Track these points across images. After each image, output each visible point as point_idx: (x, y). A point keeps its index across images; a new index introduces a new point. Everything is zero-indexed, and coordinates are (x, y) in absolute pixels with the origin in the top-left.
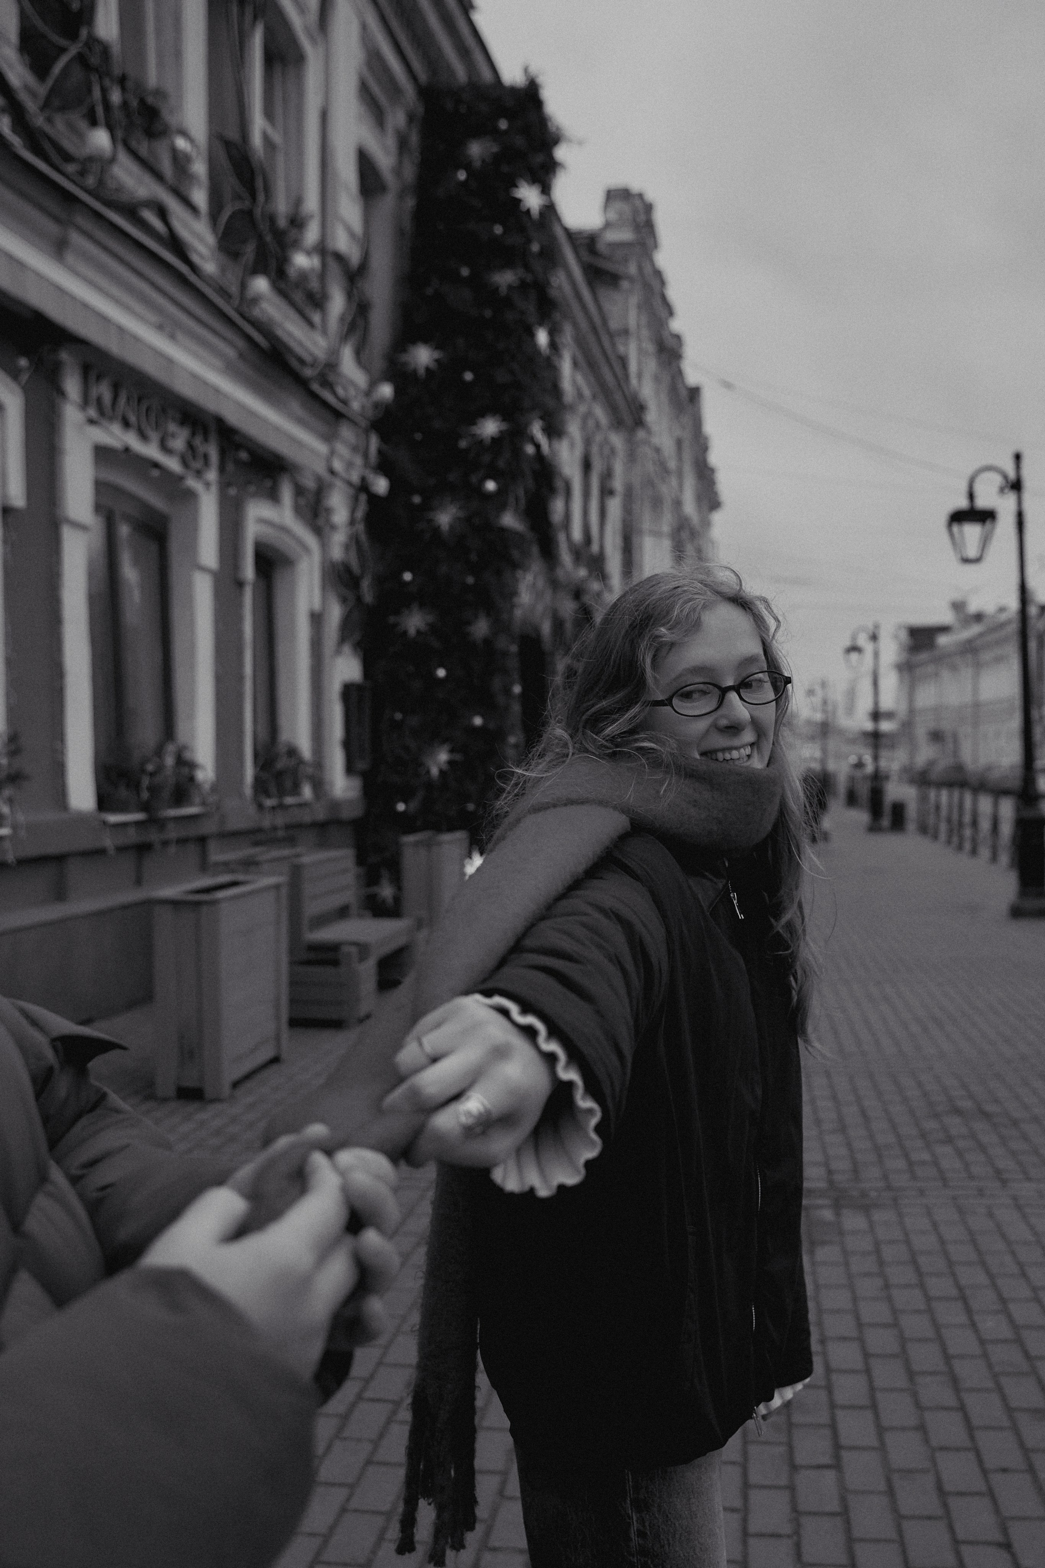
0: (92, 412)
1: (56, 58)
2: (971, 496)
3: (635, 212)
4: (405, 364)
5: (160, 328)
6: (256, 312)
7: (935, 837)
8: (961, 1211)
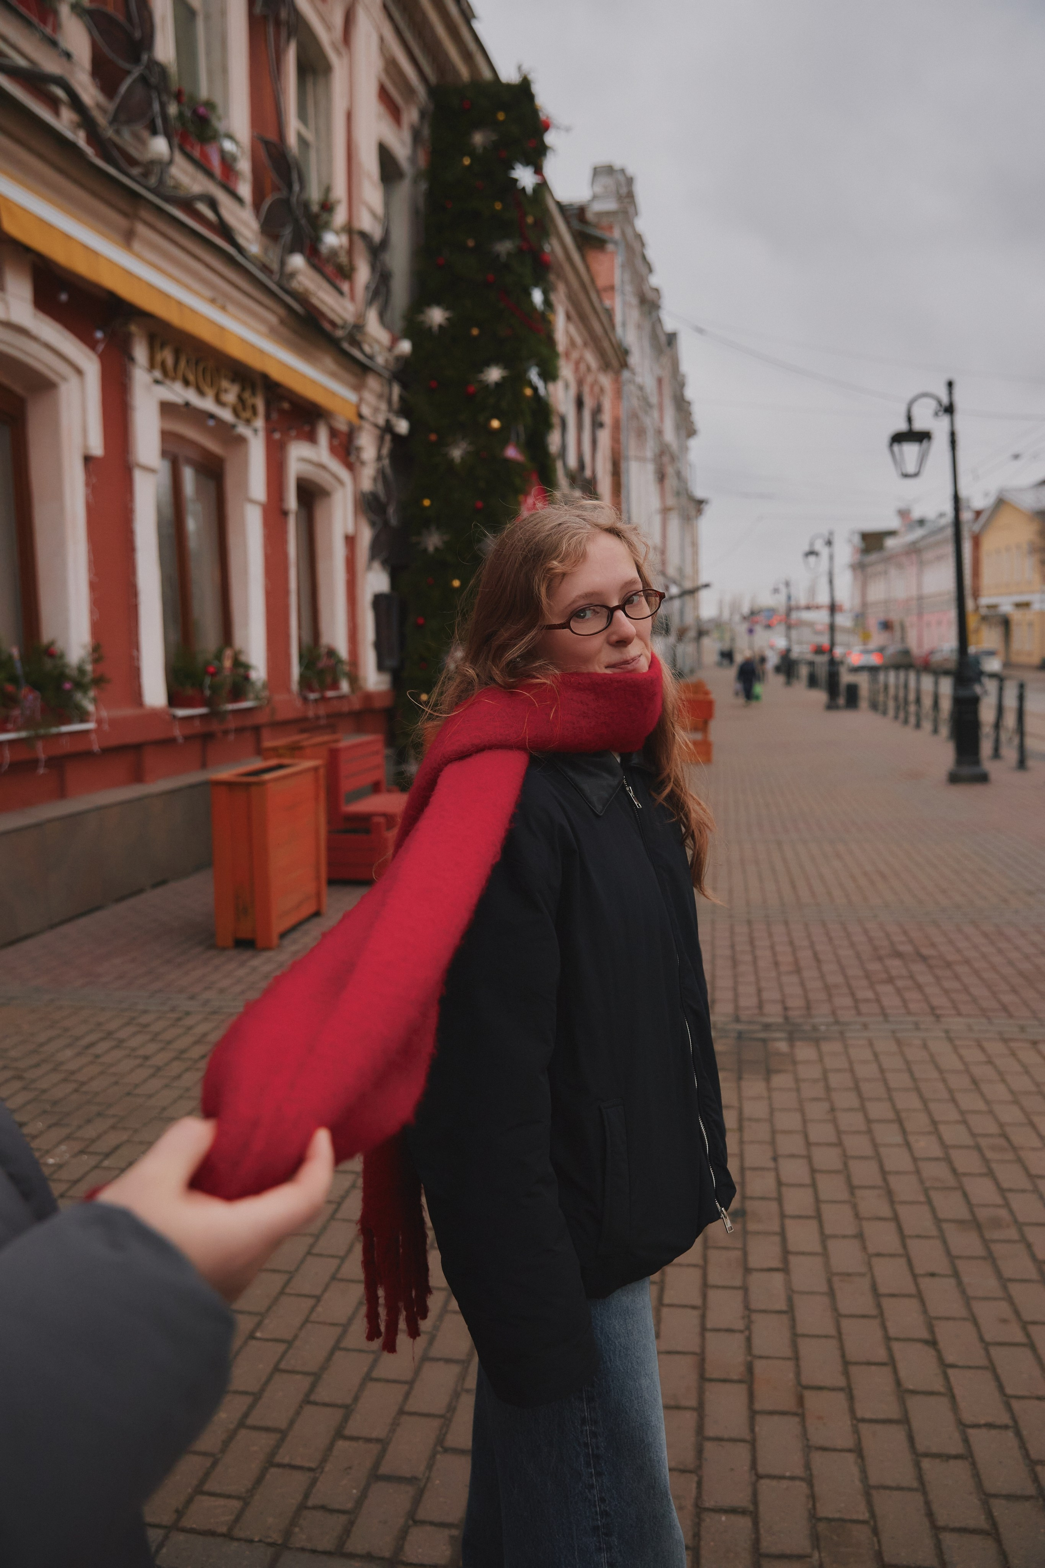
0: (158, 374)
1: (121, 80)
2: (909, 420)
3: (618, 185)
4: (422, 322)
5: (213, 301)
6: (294, 284)
7: (885, 713)
8: (899, 1042)
